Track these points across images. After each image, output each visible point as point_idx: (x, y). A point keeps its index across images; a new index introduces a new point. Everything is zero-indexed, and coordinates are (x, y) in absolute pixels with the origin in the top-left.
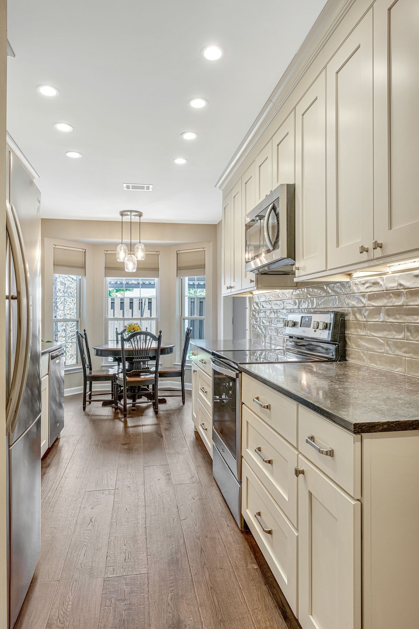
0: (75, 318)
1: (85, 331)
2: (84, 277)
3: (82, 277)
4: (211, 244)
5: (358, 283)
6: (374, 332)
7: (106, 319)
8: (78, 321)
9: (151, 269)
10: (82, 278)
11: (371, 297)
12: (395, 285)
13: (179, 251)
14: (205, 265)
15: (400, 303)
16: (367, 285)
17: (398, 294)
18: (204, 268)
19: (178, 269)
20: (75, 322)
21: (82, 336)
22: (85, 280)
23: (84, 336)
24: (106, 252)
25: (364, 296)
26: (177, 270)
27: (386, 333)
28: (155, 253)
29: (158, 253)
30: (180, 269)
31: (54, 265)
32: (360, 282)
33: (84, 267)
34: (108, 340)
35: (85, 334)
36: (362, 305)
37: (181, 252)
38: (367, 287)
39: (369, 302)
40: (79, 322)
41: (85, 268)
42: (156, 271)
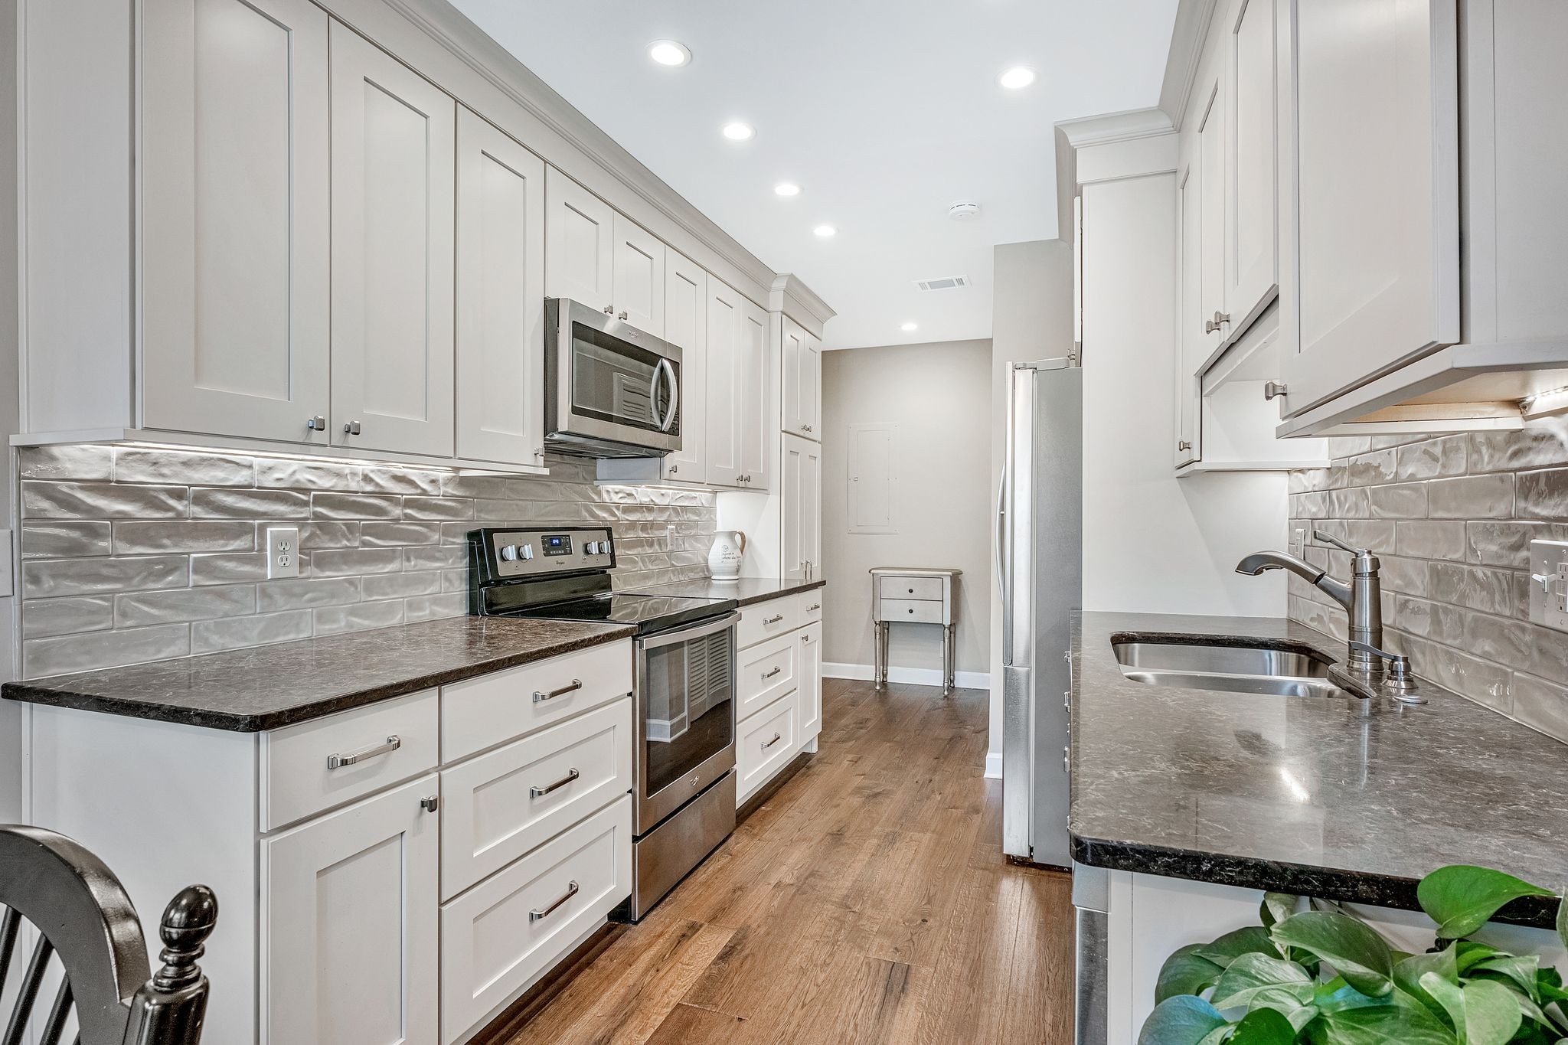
5: (610, 490)
6: (629, 550)
11: (627, 510)
12: (647, 500)
15: (651, 519)
16: (620, 495)
17: (650, 509)
25: (618, 508)
27: (640, 549)
32: (613, 489)
36: (616, 519)
38: (621, 498)
39: (623, 516)
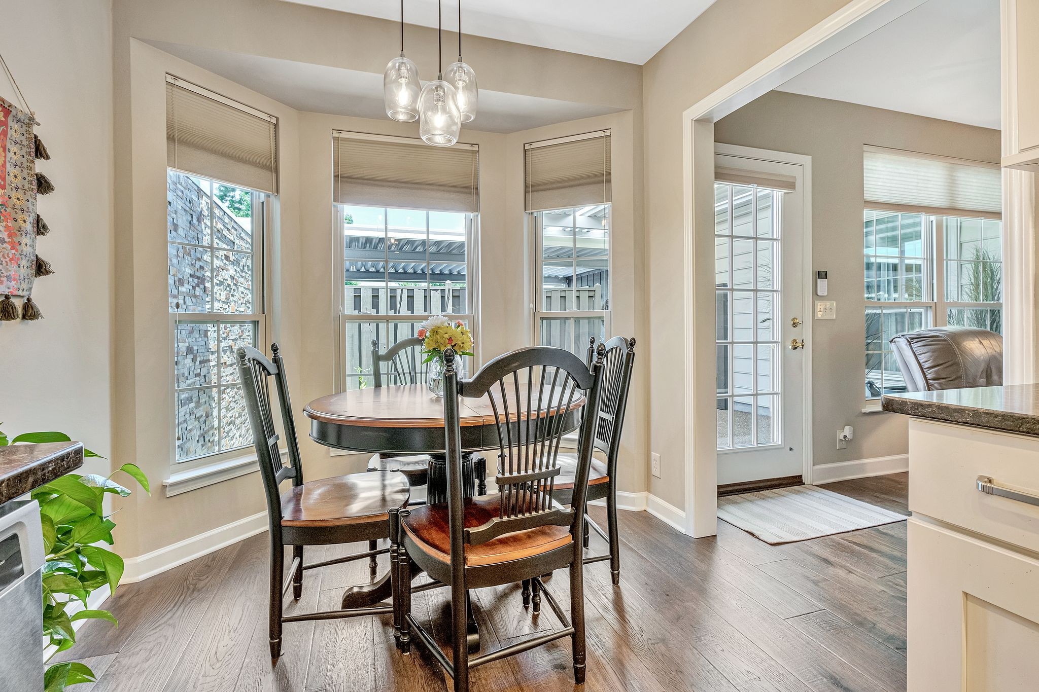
0: (250, 312)
1: (275, 349)
2: (272, 199)
3: (268, 196)
4: (629, 118)
7: (338, 318)
8: (256, 323)
9: (456, 189)
10: (268, 202)
13: (530, 143)
14: (609, 174)
18: (609, 181)
19: (529, 188)
20: (250, 327)
21: (264, 369)
22: (276, 206)
23: (272, 369)
24: (336, 134)
26: (526, 192)
28: (468, 147)
29: (476, 148)
30: (533, 189)
31: (170, 138)
33: (274, 168)
34: (345, 376)
35: (276, 361)
37: (535, 145)
40: (261, 325)
41: (277, 171)
42: (471, 193)
